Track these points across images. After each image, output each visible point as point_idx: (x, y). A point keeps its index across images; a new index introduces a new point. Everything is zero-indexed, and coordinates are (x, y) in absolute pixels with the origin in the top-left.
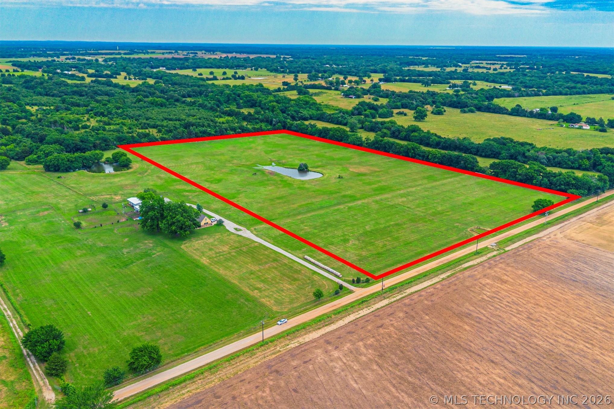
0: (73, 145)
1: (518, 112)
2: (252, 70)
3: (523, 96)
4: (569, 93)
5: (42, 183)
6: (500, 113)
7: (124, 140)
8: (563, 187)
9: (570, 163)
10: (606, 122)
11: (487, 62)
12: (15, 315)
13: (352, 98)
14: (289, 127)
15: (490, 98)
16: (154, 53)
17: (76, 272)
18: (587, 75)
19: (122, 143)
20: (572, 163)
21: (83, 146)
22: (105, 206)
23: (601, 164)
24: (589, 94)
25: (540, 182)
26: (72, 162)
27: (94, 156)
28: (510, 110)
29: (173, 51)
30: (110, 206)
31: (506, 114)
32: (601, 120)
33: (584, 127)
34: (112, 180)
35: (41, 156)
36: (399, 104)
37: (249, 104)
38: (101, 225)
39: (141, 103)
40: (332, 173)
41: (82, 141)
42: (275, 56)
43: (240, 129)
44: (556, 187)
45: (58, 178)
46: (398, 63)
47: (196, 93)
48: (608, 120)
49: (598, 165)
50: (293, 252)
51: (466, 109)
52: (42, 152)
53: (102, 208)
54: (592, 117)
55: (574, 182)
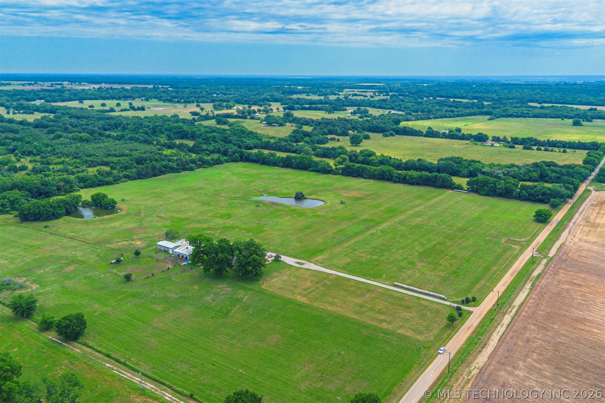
0: (35, 190)
1: (431, 134)
2: (142, 100)
3: (418, 120)
4: (452, 116)
5: (31, 235)
6: (416, 136)
7: (88, 180)
8: (540, 196)
9: (522, 176)
10: (510, 140)
11: (357, 90)
12: (161, 387)
13: (275, 126)
14: (247, 157)
15: (398, 122)
16: (10, 84)
17: (177, 329)
18: (453, 100)
19: (86, 184)
20: (524, 176)
21: (46, 190)
22: (137, 253)
23: (547, 176)
24: (466, 116)
25: (519, 194)
26: (54, 208)
27: (74, 199)
28: (424, 132)
29: (33, 82)
30: (143, 253)
31: (422, 136)
32: (505, 138)
33: (495, 145)
34: (112, 225)
35: (5, 205)
36: (326, 130)
37: (179, 135)
38: (153, 275)
39: (61, 139)
40: (332, 200)
41: (43, 185)
42: (151, 86)
43: (199, 161)
44: (535, 197)
45: (46, 227)
46: (281, 92)
47: (111, 126)
48: (511, 138)
49: (545, 177)
50: (377, 280)
51: (388, 133)
52: (6, 200)
53: (134, 256)
54: (496, 136)
55: (549, 192)
